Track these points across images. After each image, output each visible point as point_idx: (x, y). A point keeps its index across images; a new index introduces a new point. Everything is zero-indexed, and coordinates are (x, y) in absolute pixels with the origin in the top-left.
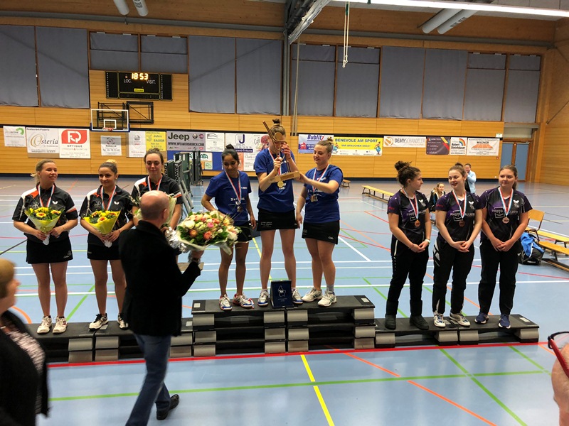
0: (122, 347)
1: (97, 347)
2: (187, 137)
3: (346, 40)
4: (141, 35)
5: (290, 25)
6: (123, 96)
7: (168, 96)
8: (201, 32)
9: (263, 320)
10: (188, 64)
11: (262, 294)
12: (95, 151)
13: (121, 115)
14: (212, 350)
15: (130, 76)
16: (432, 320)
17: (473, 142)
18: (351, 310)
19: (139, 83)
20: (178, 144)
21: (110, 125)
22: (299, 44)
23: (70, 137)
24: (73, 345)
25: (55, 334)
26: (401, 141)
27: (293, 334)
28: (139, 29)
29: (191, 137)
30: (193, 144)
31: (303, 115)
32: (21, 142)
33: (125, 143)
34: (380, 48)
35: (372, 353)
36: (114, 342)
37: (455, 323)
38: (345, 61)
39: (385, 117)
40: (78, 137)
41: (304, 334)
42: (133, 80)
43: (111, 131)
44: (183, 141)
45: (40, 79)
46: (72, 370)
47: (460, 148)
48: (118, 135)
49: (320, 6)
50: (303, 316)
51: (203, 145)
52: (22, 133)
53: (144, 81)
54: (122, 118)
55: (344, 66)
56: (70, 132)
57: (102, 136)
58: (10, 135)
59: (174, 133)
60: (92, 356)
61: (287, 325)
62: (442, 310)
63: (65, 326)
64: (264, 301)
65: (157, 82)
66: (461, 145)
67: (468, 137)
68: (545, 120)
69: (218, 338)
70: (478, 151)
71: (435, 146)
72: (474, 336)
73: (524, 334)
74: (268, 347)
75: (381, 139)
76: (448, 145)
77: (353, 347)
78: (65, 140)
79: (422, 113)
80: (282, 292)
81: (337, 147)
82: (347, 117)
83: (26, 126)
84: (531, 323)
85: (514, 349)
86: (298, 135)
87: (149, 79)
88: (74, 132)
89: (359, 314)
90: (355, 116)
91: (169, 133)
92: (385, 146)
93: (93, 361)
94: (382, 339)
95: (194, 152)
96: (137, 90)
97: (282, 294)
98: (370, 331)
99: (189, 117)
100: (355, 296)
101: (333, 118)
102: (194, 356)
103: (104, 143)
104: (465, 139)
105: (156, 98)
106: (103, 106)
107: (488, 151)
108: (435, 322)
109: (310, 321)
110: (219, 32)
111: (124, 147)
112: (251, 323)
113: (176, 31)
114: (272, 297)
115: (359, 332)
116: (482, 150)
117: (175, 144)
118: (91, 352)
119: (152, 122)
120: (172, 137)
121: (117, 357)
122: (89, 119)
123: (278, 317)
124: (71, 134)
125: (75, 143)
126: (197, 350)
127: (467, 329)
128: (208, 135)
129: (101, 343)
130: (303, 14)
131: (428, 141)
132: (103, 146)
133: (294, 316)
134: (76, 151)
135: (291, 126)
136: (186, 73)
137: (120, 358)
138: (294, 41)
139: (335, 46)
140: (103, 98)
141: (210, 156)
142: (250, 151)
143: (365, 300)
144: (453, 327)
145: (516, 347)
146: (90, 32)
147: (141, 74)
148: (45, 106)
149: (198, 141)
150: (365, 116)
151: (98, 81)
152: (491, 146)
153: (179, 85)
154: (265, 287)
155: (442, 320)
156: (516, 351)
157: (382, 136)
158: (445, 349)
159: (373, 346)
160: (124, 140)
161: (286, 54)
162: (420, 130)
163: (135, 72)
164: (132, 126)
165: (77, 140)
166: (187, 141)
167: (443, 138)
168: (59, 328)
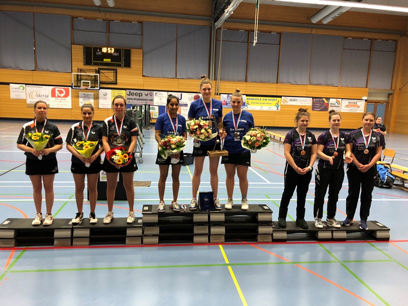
0: (92, 236)
1: (74, 236)
2: (141, 95)
3: (256, 27)
4: (109, 20)
5: (217, 15)
6: (95, 64)
7: (128, 65)
8: (153, 19)
9: (192, 220)
10: (142, 42)
11: (193, 202)
12: (75, 103)
13: (94, 78)
14: (156, 240)
15: (101, 50)
16: (313, 224)
17: (345, 102)
18: (256, 214)
19: (107, 55)
20: (134, 99)
21: (86, 84)
22: (222, 29)
23: (57, 93)
24: (57, 234)
25: (45, 225)
26: (294, 100)
27: (214, 230)
28: (108, 16)
29: (144, 95)
30: (145, 100)
31: (225, 80)
32: (22, 96)
33: (96, 98)
34: (280, 33)
35: (270, 245)
36: (87, 233)
37: (330, 226)
38: (255, 42)
39: (283, 83)
40: (63, 93)
41: (222, 230)
42: (103, 53)
43: (87, 89)
44: (138, 97)
45: (37, 51)
46: (56, 252)
47: (336, 106)
48: (92, 92)
49: (238, 2)
50: (221, 217)
51: (152, 100)
52: (23, 89)
53: (111, 54)
54: (95, 80)
55: (254, 45)
56: (57, 89)
57: (80, 93)
58: (14, 90)
59: (132, 91)
60: (71, 242)
61: (210, 224)
62: (320, 216)
63: (52, 220)
64: (194, 206)
65: (120, 54)
66: (337, 105)
67: (342, 99)
68: (398, 88)
69: (160, 232)
70: (349, 109)
71: (318, 104)
72: (343, 235)
73: (379, 235)
74: (196, 239)
75: (280, 98)
76: (328, 104)
77: (256, 240)
78: (53, 95)
79: (309, 81)
80: (206, 200)
81: (248, 103)
82: (256, 82)
83: (26, 84)
84: (384, 227)
85: (372, 245)
86: (220, 95)
87: (114, 52)
88: (60, 89)
89: (261, 217)
90: (261, 82)
91: (128, 91)
92: (282, 104)
93: (71, 246)
94: (277, 235)
95: (145, 105)
96: (106, 60)
97: (206, 202)
98: (269, 230)
99: (143, 80)
100: (259, 205)
101: (245, 83)
102: (142, 244)
103: (81, 97)
104: (340, 100)
105: (119, 66)
106: (81, 71)
107: (356, 109)
108: (316, 224)
109: (226, 221)
110: (165, 20)
111: (96, 101)
112: (185, 222)
113: (134, 18)
114: (199, 204)
115: (262, 230)
116: (352, 108)
117: (132, 99)
118: (70, 239)
119: (116, 83)
120: (130, 94)
121: (88, 243)
122: (72, 80)
123: (203, 218)
124: (58, 91)
125: (60, 97)
126: (146, 240)
127: (338, 229)
128: (156, 94)
129: (77, 233)
130: (226, 7)
131: (313, 101)
132: (81, 100)
133: (215, 217)
134: (61, 103)
135: (216, 88)
136: (141, 48)
137: (90, 244)
138: (218, 27)
139: (248, 31)
140: (81, 65)
141: (157, 108)
142: (186, 105)
143: (266, 208)
144: (328, 228)
145: (373, 243)
146: (73, 18)
147: (109, 48)
148: (40, 70)
149: (149, 97)
150: (269, 82)
151: (78, 53)
152: (359, 105)
153: (136, 57)
154: (195, 196)
155: (321, 223)
156: (373, 246)
157: (280, 97)
158: (321, 244)
159: (271, 240)
160: (96, 96)
161: (213, 36)
162: (308, 93)
163: (104, 47)
164: (102, 86)
165: (62, 95)
166: (141, 97)
167: (324, 99)
168: (48, 221)
